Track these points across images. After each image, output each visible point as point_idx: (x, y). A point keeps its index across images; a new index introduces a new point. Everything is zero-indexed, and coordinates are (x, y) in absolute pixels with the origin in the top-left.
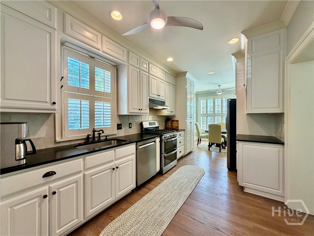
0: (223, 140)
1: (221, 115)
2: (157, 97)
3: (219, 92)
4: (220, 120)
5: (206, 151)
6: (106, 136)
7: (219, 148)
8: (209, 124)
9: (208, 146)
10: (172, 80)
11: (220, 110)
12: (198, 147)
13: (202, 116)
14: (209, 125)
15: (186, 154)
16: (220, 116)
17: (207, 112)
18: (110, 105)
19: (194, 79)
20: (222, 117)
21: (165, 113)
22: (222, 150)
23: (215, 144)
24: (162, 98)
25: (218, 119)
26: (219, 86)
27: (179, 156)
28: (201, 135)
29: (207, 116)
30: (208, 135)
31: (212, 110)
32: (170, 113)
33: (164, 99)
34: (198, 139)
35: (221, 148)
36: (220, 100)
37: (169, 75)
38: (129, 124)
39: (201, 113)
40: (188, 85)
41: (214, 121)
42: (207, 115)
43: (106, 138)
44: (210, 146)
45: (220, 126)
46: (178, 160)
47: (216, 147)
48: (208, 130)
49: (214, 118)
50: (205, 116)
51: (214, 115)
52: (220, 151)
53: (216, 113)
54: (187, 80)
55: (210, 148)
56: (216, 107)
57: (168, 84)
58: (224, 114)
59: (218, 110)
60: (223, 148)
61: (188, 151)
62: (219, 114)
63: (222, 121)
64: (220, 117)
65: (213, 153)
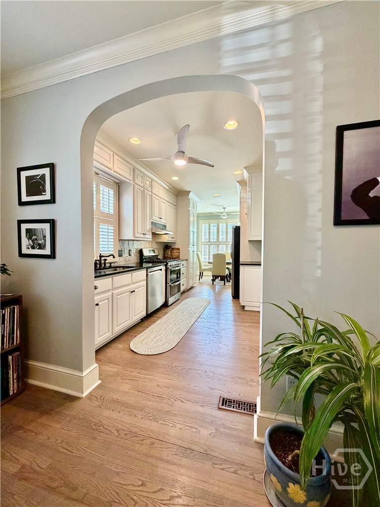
0: (227, 272)
1: (226, 243)
2: (159, 220)
3: (224, 216)
4: (225, 250)
5: (209, 285)
6: (111, 263)
7: (223, 282)
8: (212, 253)
9: (212, 280)
10: (173, 200)
11: (225, 237)
12: (199, 282)
13: (204, 244)
14: (214, 255)
15: (188, 288)
16: (224, 244)
17: (209, 239)
18: (113, 228)
19: (197, 199)
20: (227, 245)
21: (166, 239)
22: (227, 284)
23: (219, 278)
24: (163, 222)
25: (223, 248)
26: (224, 208)
27: (182, 288)
28: (203, 267)
29: (210, 245)
30: (212, 267)
31: (215, 237)
32: (171, 239)
33: (166, 222)
34: (200, 273)
35: (226, 281)
36: (225, 225)
37: (171, 194)
38: (129, 250)
39: (203, 241)
40: (191, 206)
41: (218, 250)
42: (209, 243)
43: (110, 265)
44: (213, 280)
45: (225, 256)
46: (182, 294)
47: (220, 281)
48: (211, 261)
49: (218, 246)
50: (208, 244)
51: (218, 243)
52: (225, 284)
53: (220, 241)
54: (190, 201)
55: (214, 282)
56: (220, 233)
57: (169, 204)
58: (229, 242)
59: (222, 237)
60: (227, 281)
61: (190, 286)
62: (224, 242)
63: (227, 251)
64: (225, 246)
65: (217, 287)
